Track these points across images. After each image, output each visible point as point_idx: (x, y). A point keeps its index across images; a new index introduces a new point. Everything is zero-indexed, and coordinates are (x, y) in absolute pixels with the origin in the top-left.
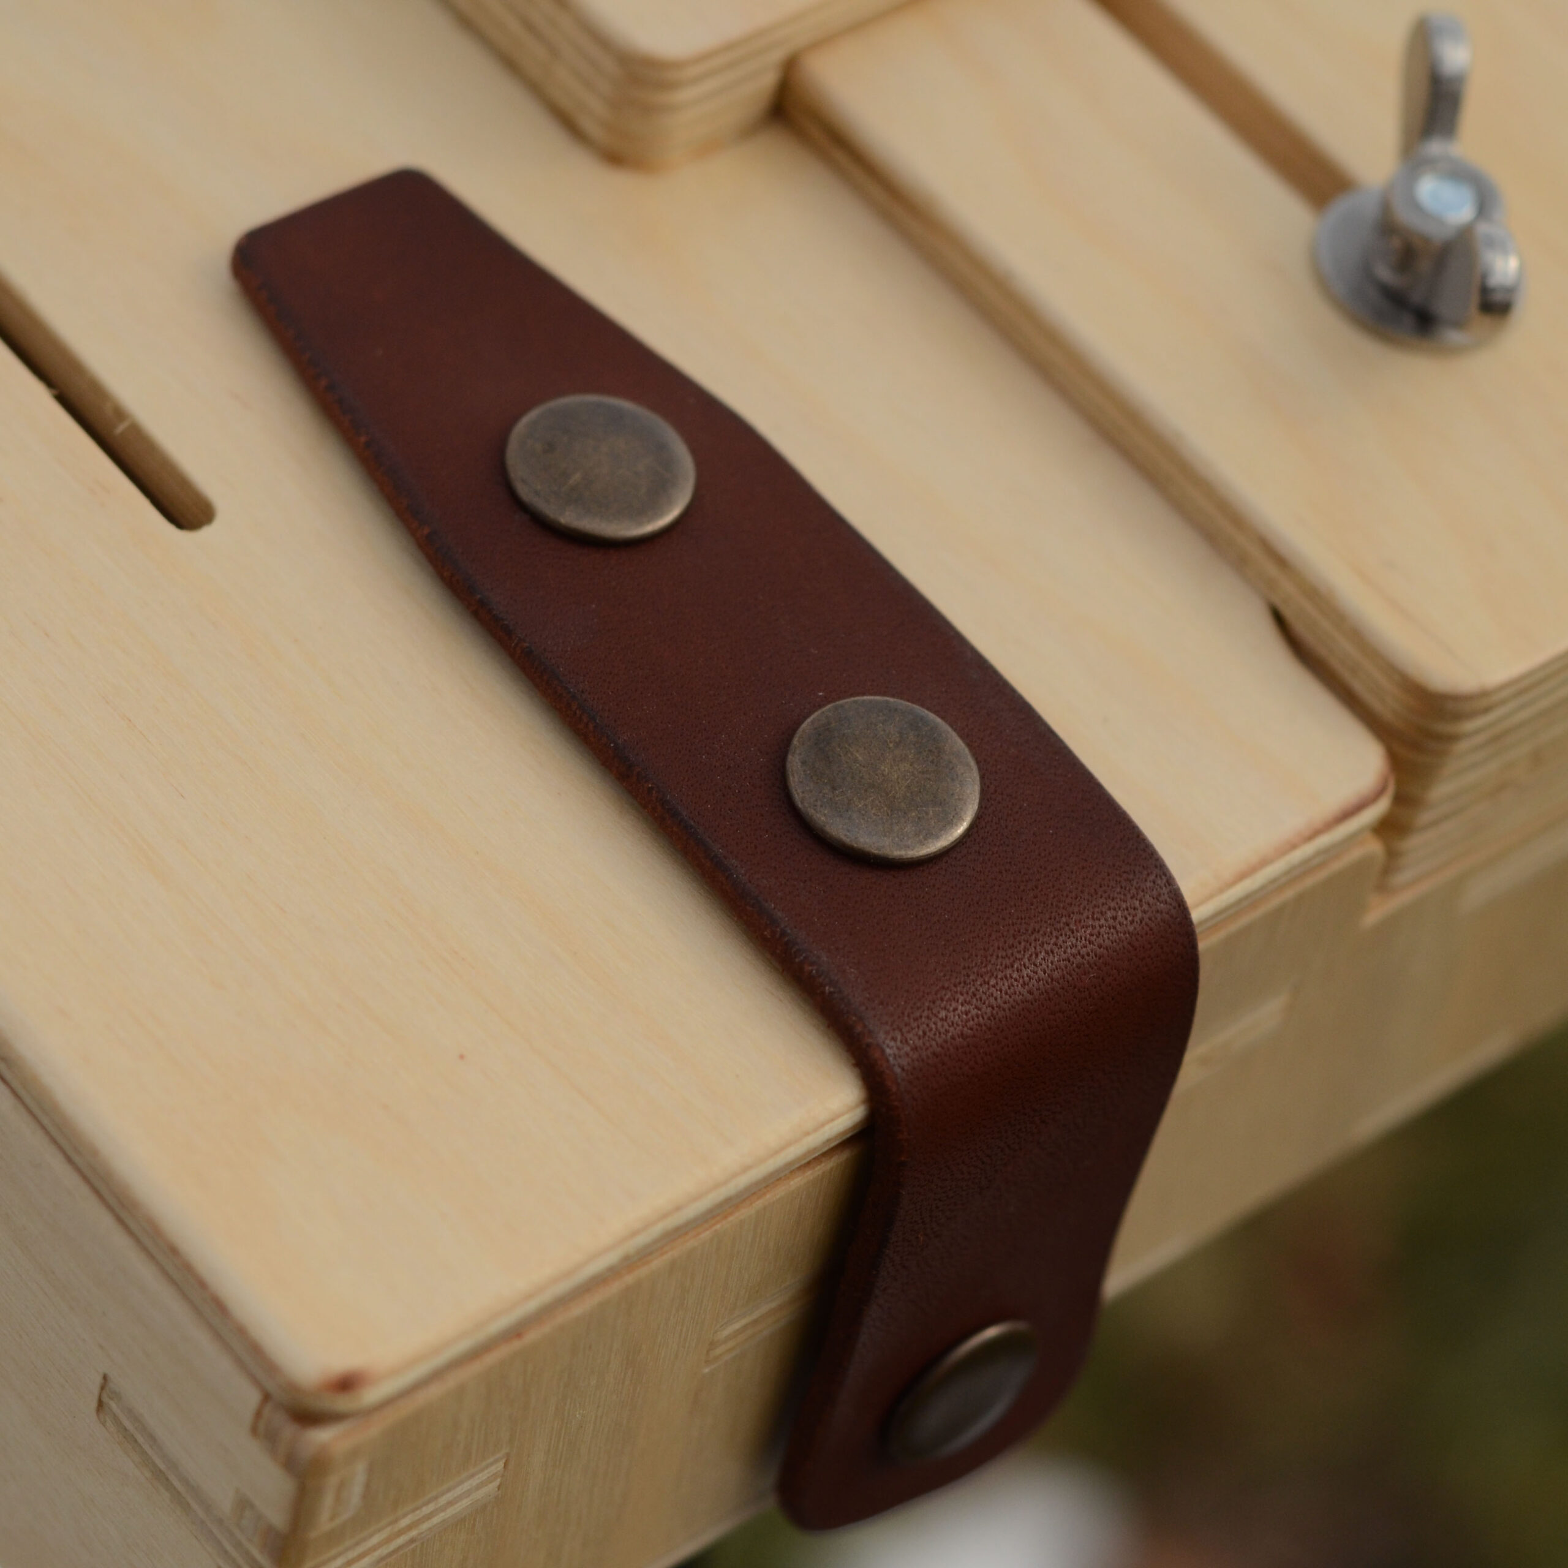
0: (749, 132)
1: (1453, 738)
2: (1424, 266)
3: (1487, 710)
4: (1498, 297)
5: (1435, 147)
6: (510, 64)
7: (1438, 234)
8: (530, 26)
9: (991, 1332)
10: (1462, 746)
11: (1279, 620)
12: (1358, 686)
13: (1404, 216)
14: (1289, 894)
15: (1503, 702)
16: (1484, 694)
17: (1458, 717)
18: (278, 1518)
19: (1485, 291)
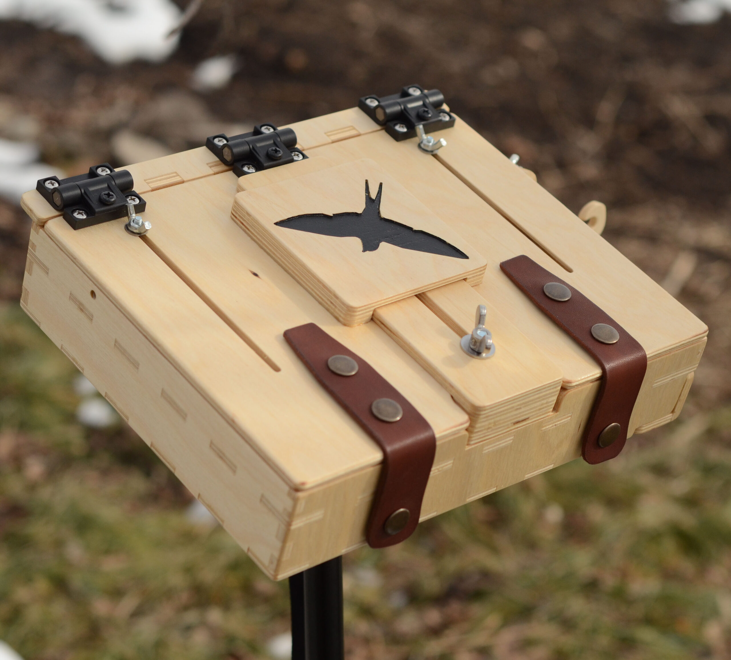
0: (367, 323)
1: (479, 415)
2: (478, 344)
3: (485, 410)
4: (488, 347)
5: (481, 326)
6: (328, 310)
7: (480, 338)
8: (332, 303)
9: (402, 510)
10: (481, 417)
11: (452, 397)
12: (465, 407)
13: (475, 336)
14: (452, 438)
15: (488, 409)
16: (484, 407)
17: (481, 411)
18: (290, 509)
19: (486, 346)
